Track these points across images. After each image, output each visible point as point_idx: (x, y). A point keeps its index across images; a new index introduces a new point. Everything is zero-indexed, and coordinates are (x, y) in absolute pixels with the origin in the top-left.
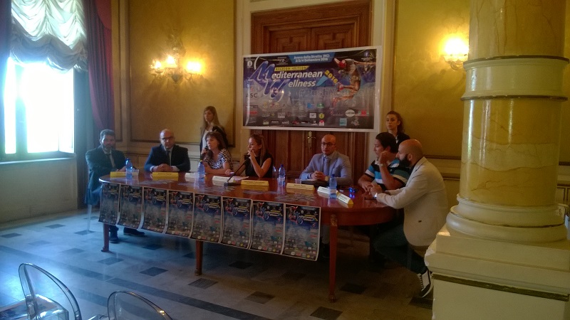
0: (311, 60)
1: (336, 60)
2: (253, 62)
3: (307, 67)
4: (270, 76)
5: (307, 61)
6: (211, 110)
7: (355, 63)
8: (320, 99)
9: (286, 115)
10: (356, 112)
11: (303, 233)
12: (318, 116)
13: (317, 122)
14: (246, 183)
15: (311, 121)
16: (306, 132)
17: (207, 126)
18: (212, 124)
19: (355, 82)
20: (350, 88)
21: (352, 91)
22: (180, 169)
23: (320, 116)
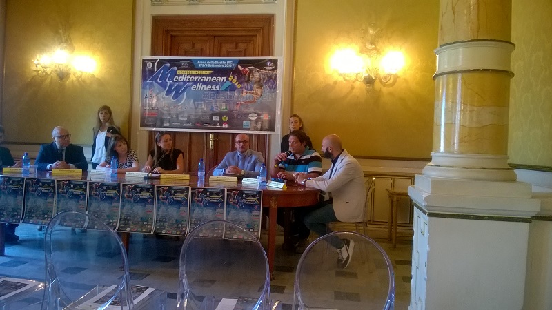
0: (215, 66)
1: (239, 67)
2: (154, 64)
3: (211, 72)
4: (171, 78)
5: (211, 66)
6: (107, 110)
7: (258, 71)
8: (224, 102)
9: (188, 117)
10: (259, 115)
11: (245, 215)
12: (221, 118)
13: (221, 125)
14: (166, 178)
15: (214, 123)
16: (208, 134)
17: (101, 126)
18: (107, 125)
19: (258, 88)
20: (253, 93)
21: (255, 96)
22: (78, 167)
23: (223, 119)
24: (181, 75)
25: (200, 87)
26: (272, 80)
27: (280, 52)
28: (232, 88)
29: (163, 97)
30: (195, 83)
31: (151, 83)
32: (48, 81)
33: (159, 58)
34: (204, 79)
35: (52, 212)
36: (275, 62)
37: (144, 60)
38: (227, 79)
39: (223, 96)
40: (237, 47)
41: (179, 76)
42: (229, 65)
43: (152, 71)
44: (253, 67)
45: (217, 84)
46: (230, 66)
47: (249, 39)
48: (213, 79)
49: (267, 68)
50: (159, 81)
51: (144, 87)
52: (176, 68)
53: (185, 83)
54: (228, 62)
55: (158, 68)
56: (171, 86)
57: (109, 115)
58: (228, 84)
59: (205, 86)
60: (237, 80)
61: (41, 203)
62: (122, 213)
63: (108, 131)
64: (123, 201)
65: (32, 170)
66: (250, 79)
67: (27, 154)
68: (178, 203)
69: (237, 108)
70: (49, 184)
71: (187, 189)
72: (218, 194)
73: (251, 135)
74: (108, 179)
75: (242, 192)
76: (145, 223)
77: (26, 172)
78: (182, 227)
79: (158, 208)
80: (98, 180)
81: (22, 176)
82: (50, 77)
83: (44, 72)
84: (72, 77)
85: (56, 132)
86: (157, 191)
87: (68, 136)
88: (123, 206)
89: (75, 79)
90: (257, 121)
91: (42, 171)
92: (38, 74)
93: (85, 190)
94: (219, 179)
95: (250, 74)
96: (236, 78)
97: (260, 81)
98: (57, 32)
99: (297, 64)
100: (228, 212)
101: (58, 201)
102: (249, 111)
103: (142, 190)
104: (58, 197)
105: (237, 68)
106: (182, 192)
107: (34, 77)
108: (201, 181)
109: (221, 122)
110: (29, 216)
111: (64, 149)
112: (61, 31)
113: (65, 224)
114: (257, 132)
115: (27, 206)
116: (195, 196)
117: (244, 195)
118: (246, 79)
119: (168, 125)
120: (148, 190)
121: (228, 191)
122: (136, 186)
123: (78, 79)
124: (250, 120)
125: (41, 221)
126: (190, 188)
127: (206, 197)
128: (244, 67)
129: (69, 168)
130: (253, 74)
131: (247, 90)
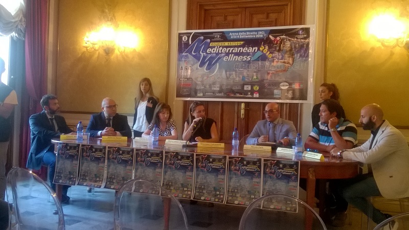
0: (247, 37)
1: (270, 36)
2: (188, 37)
3: (242, 42)
4: (205, 50)
5: (242, 37)
6: (147, 81)
7: (289, 40)
8: (255, 72)
9: (221, 87)
10: (290, 84)
11: (281, 186)
12: (252, 88)
13: (252, 94)
14: (202, 146)
15: (246, 93)
16: (239, 103)
17: (142, 97)
18: (148, 95)
19: (289, 57)
20: (284, 62)
21: (287, 65)
22: (124, 135)
23: (255, 88)
24: (214, 47)
25: (232, 58)
26: (304, 48)
27: (313, 21)
28: (263, 58)
29: (197, 69)
30: (228, 54)
31: (186, 56)
32: (96, 56)
33: (194, 31)
34: (236, 50)
35: (103, 176)
36: (307, 31)
37: (180, 34)
38: (259, 49)
39: (253, 67)
40: (268, 17)
41: (212, 47)
42: (260, 35)
43: (187, 44)
44: (284, 37)
45: (248, 54)
46: (262, 36)
47: (280, 9)
48: (245, 50)
49: (298, 36)
50: (193, 53)
51: (179, 60)
52: (209, 40)
53: (217, 54)
54: (259, 32)
55: (193, 41)
56: (205, 57)
57: (149, 86)
58: (259, 54)
59: (237, 57)
60: (269, 50)
61: (93, 167)
62: (164, 179)
63: (148, 102)
64: (165, 167)
65: (85, 137)
66: (282, 48)
67: (81, 122)
68: (216, 171)
69: (269, 77)
70: (101, 150)
71: (225, 157)
72: (254, 163)
73: (282, 104)
74: (150, 146)
75: (278, 163)
76: (185, 189)
77: (80, 138)
78: (220, 195)
79: (198, 175)
80: (142, 147)
81: (77, 142)
82: (97, 52)
83: (93, 48)
84: (117, 52)
85: (104, 103)
86: (197, 159)
87: (115, 106)
88: (165, 172)
89: (119, 53)
90: (288, 90)
91: (94, 137)
92: (87, 50)
93: (132, 156)
94: (254, 148)
95: (281, 43)
96: (267, 47)
97: (291, 50)
98: (103, 12)
99: (330, 32)
100: (265, 182)
101: (109, 166)
102: (280, 80)
103: (182, 157)
104: (108, 161)
105: (268, 38)
106: (220, 160)
107: (84, 53)
108: (236, 150)
109: (252, 92)
110: (83, 179)
111: (112, 118)
112: (107, 11)
113: (112, 187)
114: (288, 101)
115: (82, 170)
116: (232, 165)
117: (281, 166)
118: (278, 48)
119: (201, 95)
120: (188, 158)
121: (265, 160)
122: (177, 154)
123: (121, 53)
124: (281, 90)
125: (93, 184)
126: (228, 157)
127: (243, 166)
128: (275, 37)
129: (115, 135)
130: (284, 44)
131: (278, 59)
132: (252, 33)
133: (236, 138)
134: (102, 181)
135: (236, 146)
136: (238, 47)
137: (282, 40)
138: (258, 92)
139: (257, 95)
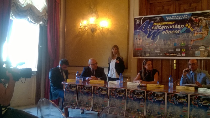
0: (177, 18)
1: (192, 18)
2: (140, 20)
3: (174, 22)
4: (150, 28)
5: (174, 19)
6: (116, 47)
8: (182, 40)
9: (161, 50)
10: (206, 47)
12: (181, 50)
13: (181, 54)
14: (150, 86)
15: (177, 53)
16: (173, 60)
17: (113, 57)
18: (116, 56)
19: (205, 30)
20: (202, 34)
21: (203, 35)
23: (182, 50)
24: (156, 26)
25: (168, 32)
28: (188, 31)
29: (146, 39)
30: (165, 30)
31: (139, 32)
32: (86, 33)
33: (143, 17)
34: (170, 27)
35: (91, 103)
37: (135, 19)
38: (185, 26)
39: (181, 37)
40: (190, 6)
42: (185, 17)
43: (139, 25)
44: (201, 17)
45: (178, 29)
46: (187, 18)
48: (176, 27)
50: (143, 30)
51: (135, 34)
52: (153, 22)
53: (158, 30)
54: (185, 15)
55: (143, 22)
56: (150, 32)
57: (117, 50)
58: (185, 29)
59: (171, 31)
60: (191, 26)
61: (85, 98)
62: (127, 106)
64: (127, 99)
65: (81, 81)
66: (200, 25)
68: (159, 102)
70: (89, 88)
71: (164, 94)
72: (184, 97)
73: (201, 60)
74: (118, 86)
75: (199, 98)
76: (140, 113)
78: (162, 117)
79: (147, 105)
80: (114, 87)
81: (76, 84)
82: (87, 31)
83: (85, 29)
86: (147, 94)
88: (127, 102)
89: (99, 32)
90: (205, 51)
92: (81, 30)
93: (107, 92)
94: (183, 88)
95: (199, 21)
96: (190, 25)
97: (206, 26)
100: (191, 110)
101: (94, 98)
102: (199, 45)
103: (138, 93)
104: (94, 95)
105: (191, 19)
106: (161, 95)
107: (79, 32)
108: (171, 89)
109: (181, 52)
110: (80, 105)
113: (96, 110)
114: (205, 58)
115: (79, 100)
116: (169, 98)
117: (201, 99)
118: (197, 25)
120: (141, 93)
121: (190, 96)
122: (134, 91)
123: (101, 32)
124: (200, 51)
125: (85, 108)
126: (166, 93)
127: (176, 99)
128: (196, 18)
129: (97, 79)
130: (201, 22)
131: (198, 32)
132: (180, 16)
133: (171, 82)
134: (90, 107)
135: (171, 86)
136: (171, 25)
137: (200, 20)
138: (185, 53)
139: (184, 55)
